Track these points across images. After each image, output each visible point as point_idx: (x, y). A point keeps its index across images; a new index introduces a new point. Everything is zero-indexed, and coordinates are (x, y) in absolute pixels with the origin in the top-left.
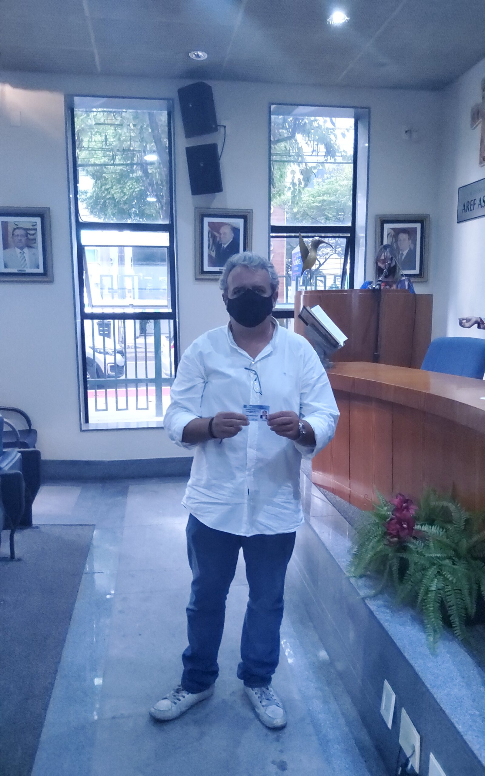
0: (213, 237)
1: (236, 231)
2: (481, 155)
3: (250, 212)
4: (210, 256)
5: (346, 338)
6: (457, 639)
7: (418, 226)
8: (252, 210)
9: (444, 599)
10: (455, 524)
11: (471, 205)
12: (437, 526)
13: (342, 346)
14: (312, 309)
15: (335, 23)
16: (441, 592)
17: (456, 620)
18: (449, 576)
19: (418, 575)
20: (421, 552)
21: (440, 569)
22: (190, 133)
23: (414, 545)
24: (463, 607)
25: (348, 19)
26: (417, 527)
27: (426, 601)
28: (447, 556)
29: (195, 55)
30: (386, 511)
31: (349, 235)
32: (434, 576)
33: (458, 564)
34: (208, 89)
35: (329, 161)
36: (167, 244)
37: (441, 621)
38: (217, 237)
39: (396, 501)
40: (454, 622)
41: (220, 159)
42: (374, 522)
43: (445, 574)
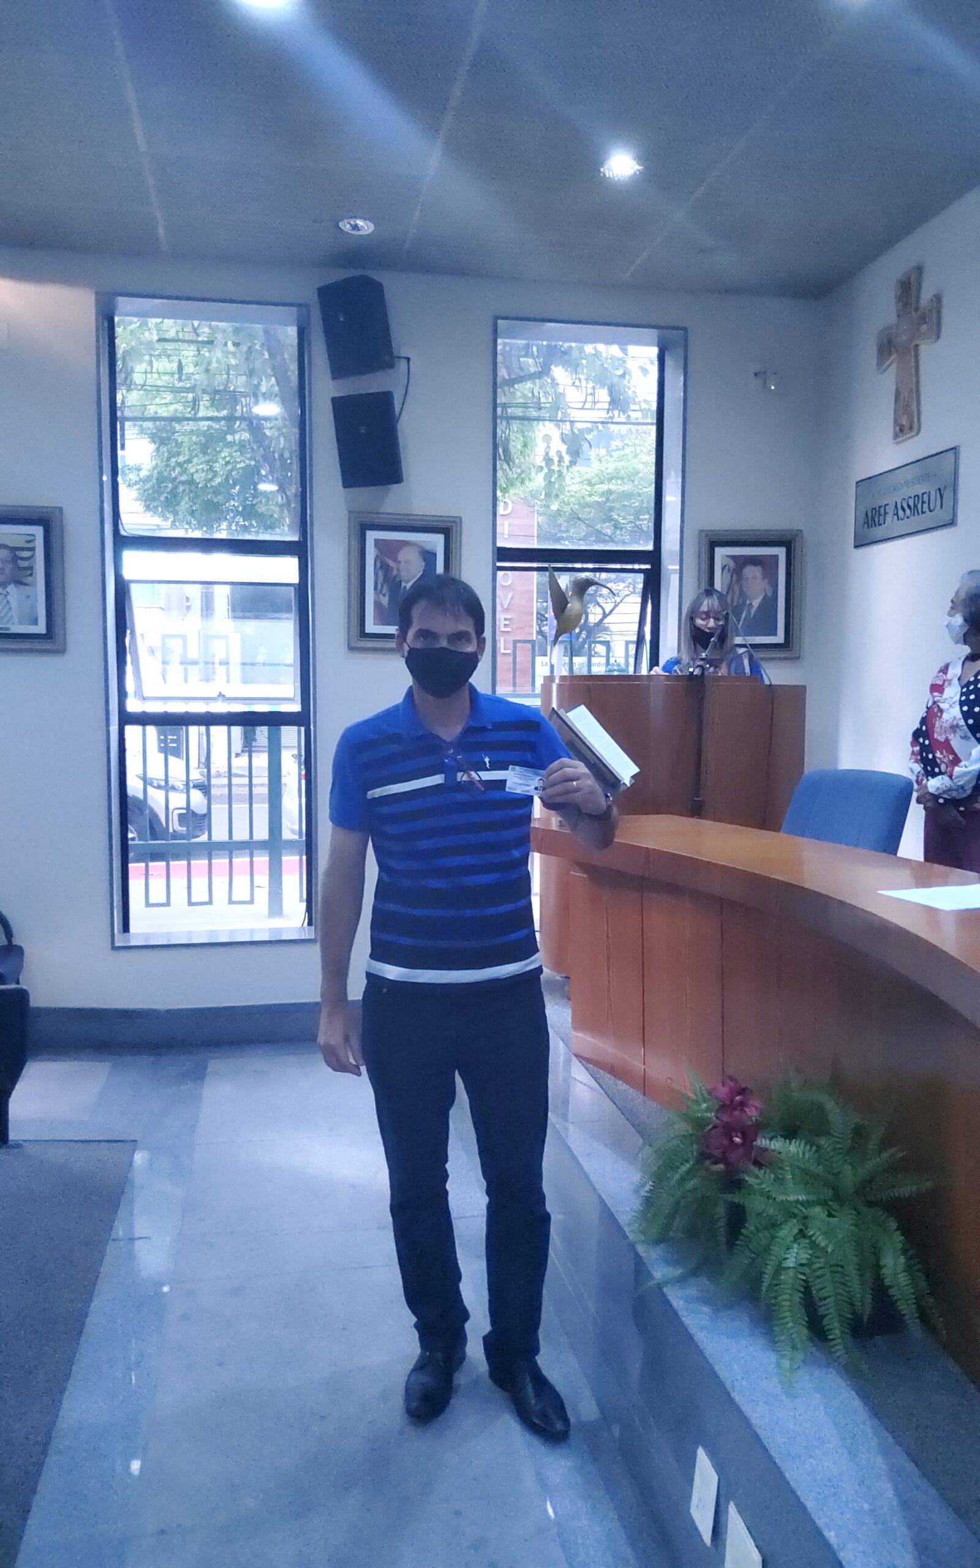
0: (383, 567)
1: (429, 556)
2: (895, 422)
3: (457, 521)
4: (377, 605)
5: (636, 770)
6: (836, 1364)
7: (781, 552)
8: (460, 518)
9: (810, 1284)
10: (834, 1136)
11: (880, 515)
12: (801, 1141)
13: (629, 785)
14: (568, 714)
15: (615, 175)
16: (806, 1270)
17: (835, 1328)
18: (820, 1238)
19: (764, 1236)
20: (769, 1191)
21: (804, 1224)
22: (339, 370)
23: (756, 1179)
24: (846, 1299)
25: (640, 168)
26: (762, 1142)
27: (776, 1288)
28: (817, 1200)
29: (351, 225)
30: (705, 1110)
31: (648, 566)
32: (792, 1239)
33: (836, 1214)
34: (377, 289)
35: (614, 420)
36: (295, 579)
37: (804, 1326)
38: (392, 568)
39: (723, 1091)
40: (831, 1329)
41: (397, 421)
42: (686, 1133)
43: (814, 1234)
